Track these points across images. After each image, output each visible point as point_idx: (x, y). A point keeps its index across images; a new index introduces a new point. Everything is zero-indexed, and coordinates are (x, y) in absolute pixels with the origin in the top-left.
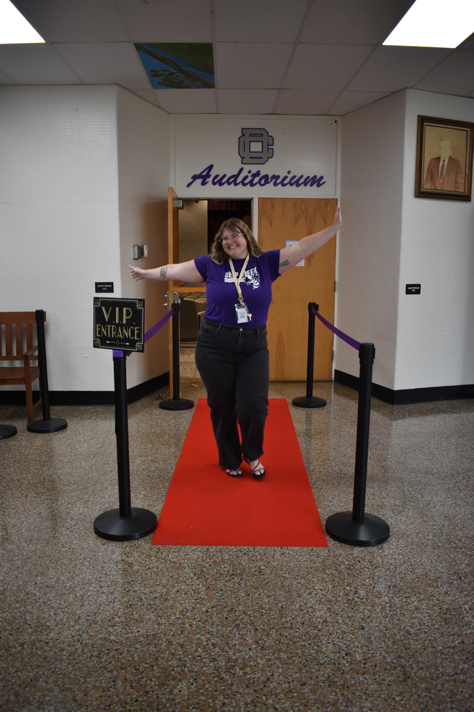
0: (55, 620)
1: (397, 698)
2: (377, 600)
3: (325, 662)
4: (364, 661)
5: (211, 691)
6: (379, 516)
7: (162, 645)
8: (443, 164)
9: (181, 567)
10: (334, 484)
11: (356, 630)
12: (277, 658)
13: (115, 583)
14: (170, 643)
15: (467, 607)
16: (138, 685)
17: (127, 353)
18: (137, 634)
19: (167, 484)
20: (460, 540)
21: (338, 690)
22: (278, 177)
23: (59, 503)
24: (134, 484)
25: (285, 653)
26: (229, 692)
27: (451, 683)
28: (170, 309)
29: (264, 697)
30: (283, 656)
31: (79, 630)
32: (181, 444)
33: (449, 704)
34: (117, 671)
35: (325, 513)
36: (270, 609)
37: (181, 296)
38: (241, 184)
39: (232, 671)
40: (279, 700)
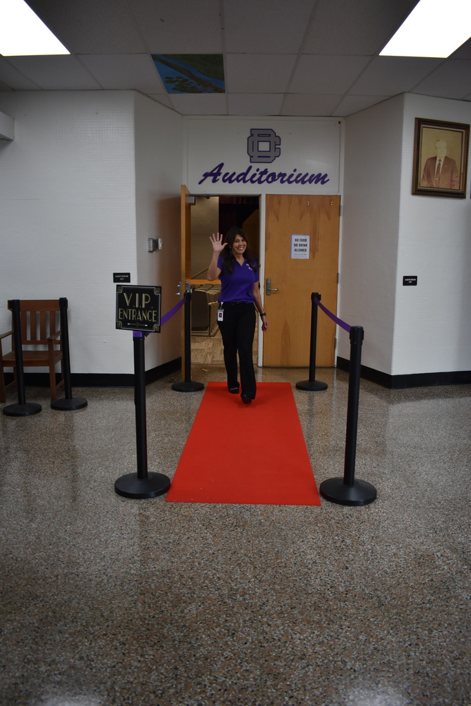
0: (83, 558)
1: (371, 620)
2: (360, 547)
3: (313, 592)
4: (346, 592)
5: (215, 611)
7: (175, 577)
8: (440, 163)
9: (191, 520)
11: (341, 570)
12: (272, 589)
13: (134, 531)
14: (182, 576)
15: (439, 554)
16: (155, 606)
17: (146, 334)
18: (154, 569)
19: (179, 453)
21: (322, 613)
22: (285, 175)
23: (83, 468)
24: (150, 453)
26: (231, 612)
27: (419, 610)
28: (183, 297)
29: (260, 617)
30: (277, 587)
31: (104, 566)
32: (192, 420)
34: (137, 596)
35: (319, 479)
36: (268, 553)
37: (193, 287)
38: (249, 182)
39: (234, 597)
40: (273, 618)
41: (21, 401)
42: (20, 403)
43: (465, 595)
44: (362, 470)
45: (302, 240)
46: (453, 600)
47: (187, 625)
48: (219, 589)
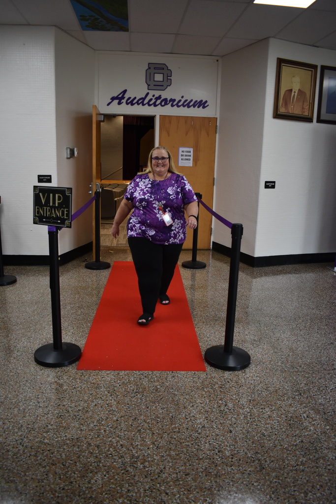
0: (3, 428)
1: (255, 484)
2: (241, 411)
3: (203, 457)
4: (231, 457)
5: (119, 480)
6: (243, 348)
7: (83, 446)
8: (294, 94)
9: (98, 387)
10: (211, 325)
11: (226, 433)
12: (168, 455)
13: (49, 399)
14: (89, 444)
15: (305, 415)
16: (64, 477)
17: (60, 228)
18: (65, 438)
19: (89, 324)
20: (300, 366)
21: (212, 479)
22: (174, 100)
24: (64, 324)
25: (174, 451)
26: (132, 481)
27: (294, 472)
28: (94, 195)
29: (158, 485)
30: (173, 453)
31: (21, 436)
32: (101, 295)
33: (293, 487)
34: (49, 466)
35: (204, 346)
36: (164, 418)
37: (102, 186)
38: (147, 105)
39: (135, 465)
40: (170, 486)
43: (331, 456)
45: (187, 152)
46: (322, 461)
47: (93, 496)
48: (122, 457)
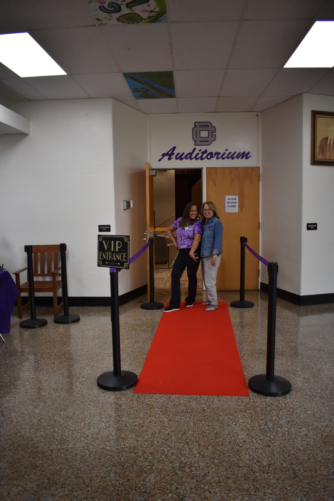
0: (72, 437)
1: (288, 488)
2: (279, 429)
3: (243, 465)
4: (269, 466)
5: (169, 480)
7: (139, 453)
8: (330, 142)
9: (152, 407)
11: (265, 447)
12: (212, 463)
13: (110, 416)
14: (144, 452)
16: (123, 476)
17: (119, 270)
18: (124, 446)
19: (144, 356)
21: (250, 482)
22: (219, 153)
23: (75, 367)
24: (123, 356)
26: (181, 481)
27: (325, 480)
28: (148, 242)
29: (203, 485)
30: (216, 461)
31: (87, 443)
32: (154, 332)
33: (323, 493)
34: (111, 467)
35: (248, 375)
36: (209, 434)
37: (155, 234)
38: (194, 159)
39: (183, 469)
40: (212, 487)
41: (33, 317)
42: (32, 319)
44: (280, 368)
45: (233, 199)
47: (147, 491)
48: (172, 462)
